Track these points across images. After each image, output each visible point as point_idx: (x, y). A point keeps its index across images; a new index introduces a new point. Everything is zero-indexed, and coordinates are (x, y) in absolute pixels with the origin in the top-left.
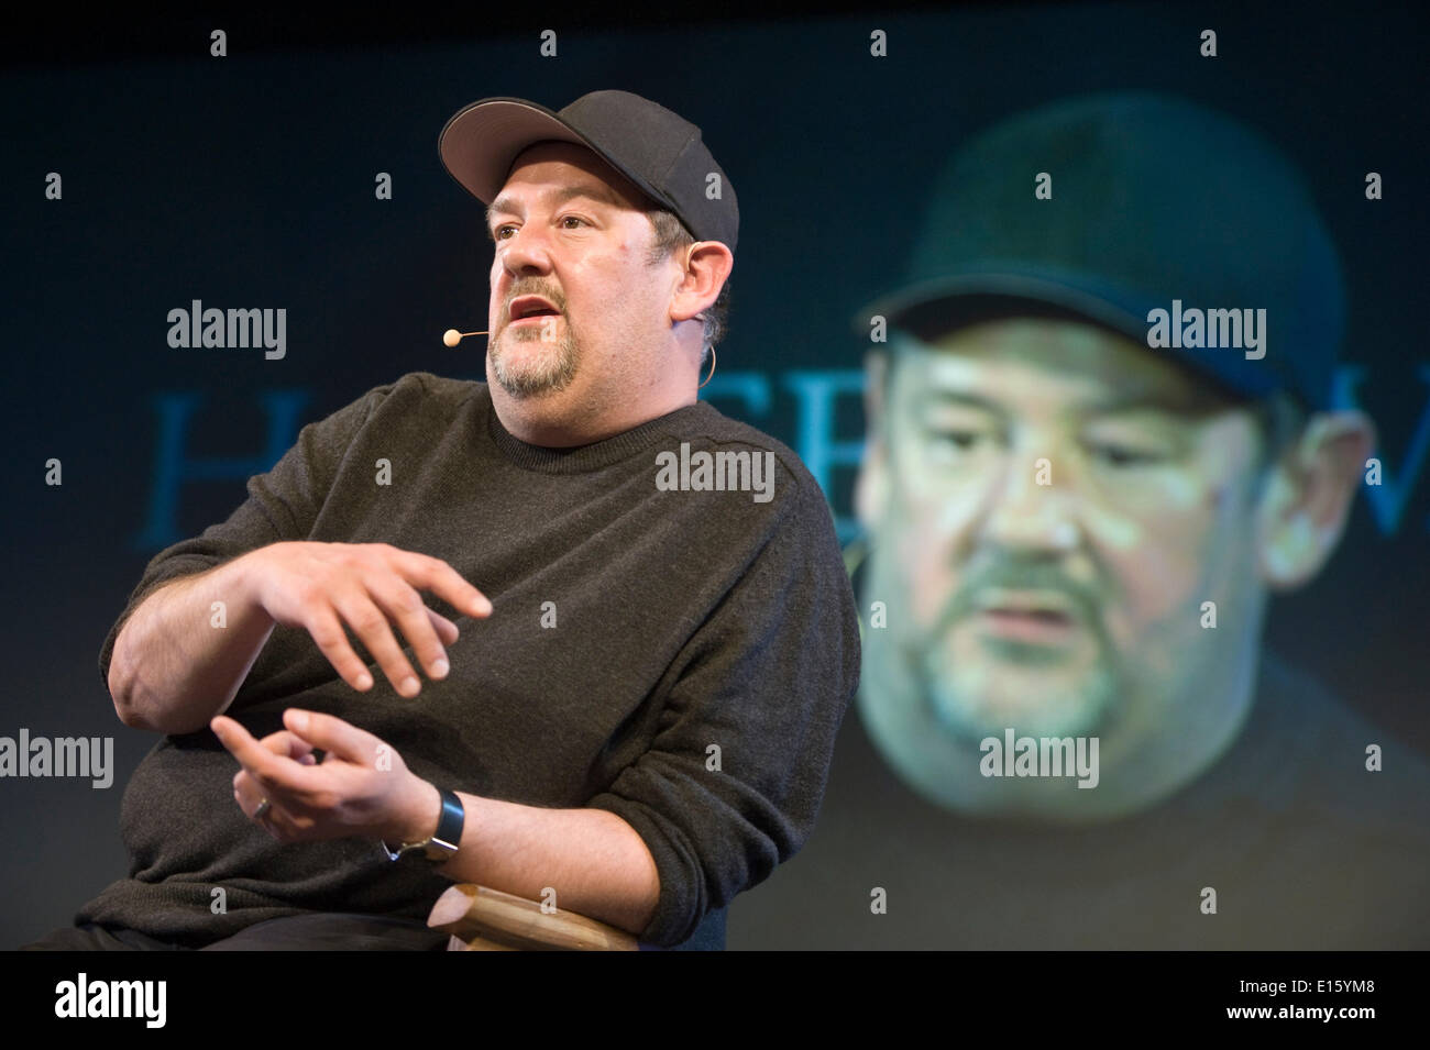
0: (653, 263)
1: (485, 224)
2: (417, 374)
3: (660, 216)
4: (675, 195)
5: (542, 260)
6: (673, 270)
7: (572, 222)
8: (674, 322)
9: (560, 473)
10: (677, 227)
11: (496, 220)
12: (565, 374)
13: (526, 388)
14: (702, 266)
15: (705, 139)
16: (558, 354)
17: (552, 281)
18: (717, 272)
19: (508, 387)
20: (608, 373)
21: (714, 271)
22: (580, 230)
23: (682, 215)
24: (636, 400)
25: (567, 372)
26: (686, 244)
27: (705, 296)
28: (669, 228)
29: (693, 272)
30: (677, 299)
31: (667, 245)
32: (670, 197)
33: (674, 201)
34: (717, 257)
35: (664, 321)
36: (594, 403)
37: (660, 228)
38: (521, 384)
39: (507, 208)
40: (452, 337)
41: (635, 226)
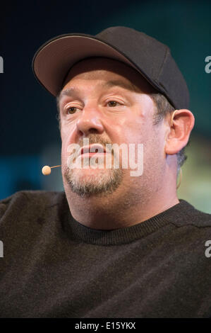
0: (156, 123)
2: (22, 191)
3: (159, 97)
4: (164, 85)
5: (99, 126)
6: (165, 127)
7: (113, 104)
8: (167, 154)
9: (110, 245)
10: (167, 103)
12: (113, 185)
13: (90, 192)
16: (110, 174)
17: (105, 137)
18: (186, 126)
20: (137, 185)
21: (185, 126)
22: (117, 108)
23: (168, 95)
24: (149, 200)
25: (114, 184)
26: (171, 112)
27: (181, 140)
28: (163, 103)
29: (173, 127)
30: (168, 142)
31: (161, 113)
32: (162, 86)
33: (164, 88)
34: (187, 118)
35: (163, 154)
36: (127, 201)
37: (158, 104)
38: (88, 190)
40: (46, 170)
41: (145, 102)
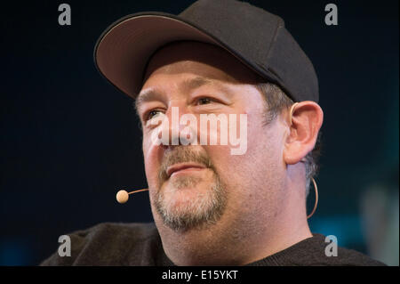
0: (268, 123)
1: (134, 112)
3: (268, 88)
4: (276, 70)
6: (281, 127)
8: (287, 164)
10: (281, 95)
11: (143, 108)
13: (186, 224)
14: (302, 120)
15: (287, 26)
18: (312, 123)
19: (174, 225)
20: (248, 209)
21: (310, 124)
23: (282, 85)
26: (288, 106)
27: (307, 143)
28: (275, 96)
29: (294, 126)
30: (288, 148)
31: (274, 108)
32: (273, 72)
33: (276, 75)
34: (311, 112)
35: (281, 164)
37: (268, 98)
39: (152, 97)
40: (122, 196)
41: (250, 96)
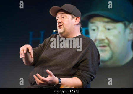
0: (72, 20)
3: (72, 15)
5: (61, 21)
6: (74, 20)
7: (63, 17)
8: (75, 25)
12: (64, 31)
14: (77, 19)
17: (62, 23)
18: (79, 19)
26: (75, 17)
27: (78, 22)
30: (75, 23)
31: (73, 18)
33: (73, 13)
41: (69, 16)
